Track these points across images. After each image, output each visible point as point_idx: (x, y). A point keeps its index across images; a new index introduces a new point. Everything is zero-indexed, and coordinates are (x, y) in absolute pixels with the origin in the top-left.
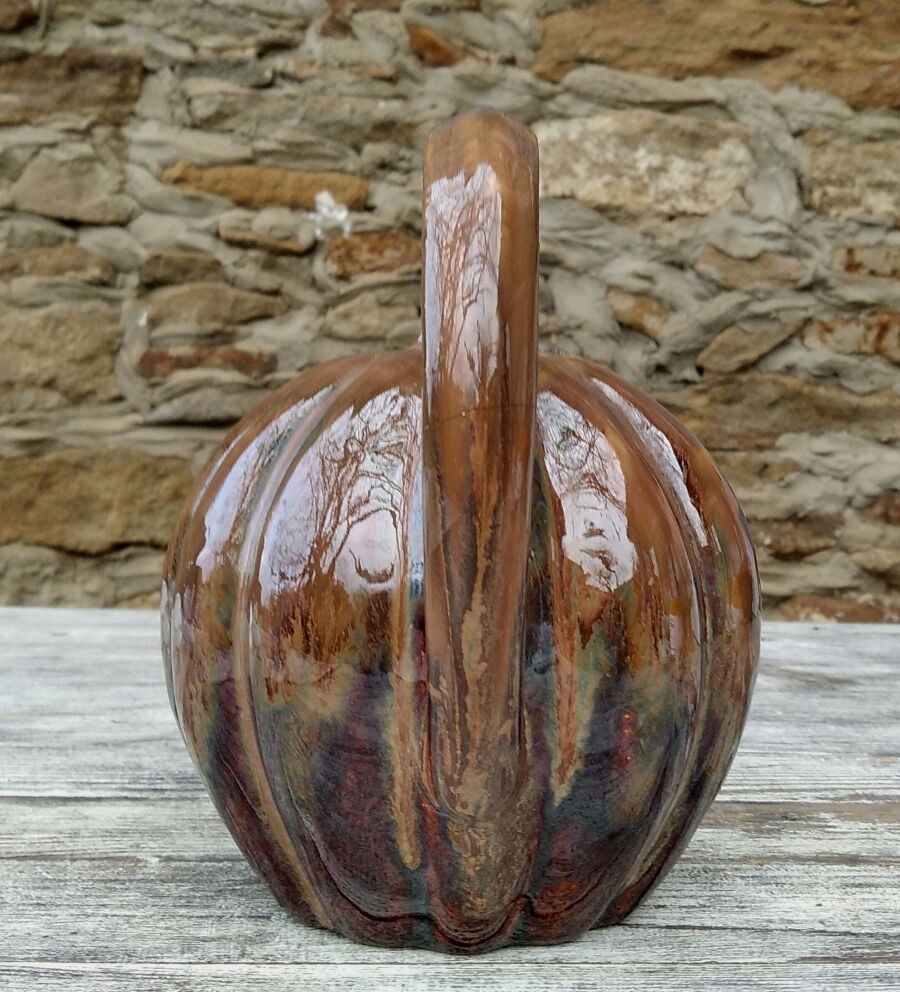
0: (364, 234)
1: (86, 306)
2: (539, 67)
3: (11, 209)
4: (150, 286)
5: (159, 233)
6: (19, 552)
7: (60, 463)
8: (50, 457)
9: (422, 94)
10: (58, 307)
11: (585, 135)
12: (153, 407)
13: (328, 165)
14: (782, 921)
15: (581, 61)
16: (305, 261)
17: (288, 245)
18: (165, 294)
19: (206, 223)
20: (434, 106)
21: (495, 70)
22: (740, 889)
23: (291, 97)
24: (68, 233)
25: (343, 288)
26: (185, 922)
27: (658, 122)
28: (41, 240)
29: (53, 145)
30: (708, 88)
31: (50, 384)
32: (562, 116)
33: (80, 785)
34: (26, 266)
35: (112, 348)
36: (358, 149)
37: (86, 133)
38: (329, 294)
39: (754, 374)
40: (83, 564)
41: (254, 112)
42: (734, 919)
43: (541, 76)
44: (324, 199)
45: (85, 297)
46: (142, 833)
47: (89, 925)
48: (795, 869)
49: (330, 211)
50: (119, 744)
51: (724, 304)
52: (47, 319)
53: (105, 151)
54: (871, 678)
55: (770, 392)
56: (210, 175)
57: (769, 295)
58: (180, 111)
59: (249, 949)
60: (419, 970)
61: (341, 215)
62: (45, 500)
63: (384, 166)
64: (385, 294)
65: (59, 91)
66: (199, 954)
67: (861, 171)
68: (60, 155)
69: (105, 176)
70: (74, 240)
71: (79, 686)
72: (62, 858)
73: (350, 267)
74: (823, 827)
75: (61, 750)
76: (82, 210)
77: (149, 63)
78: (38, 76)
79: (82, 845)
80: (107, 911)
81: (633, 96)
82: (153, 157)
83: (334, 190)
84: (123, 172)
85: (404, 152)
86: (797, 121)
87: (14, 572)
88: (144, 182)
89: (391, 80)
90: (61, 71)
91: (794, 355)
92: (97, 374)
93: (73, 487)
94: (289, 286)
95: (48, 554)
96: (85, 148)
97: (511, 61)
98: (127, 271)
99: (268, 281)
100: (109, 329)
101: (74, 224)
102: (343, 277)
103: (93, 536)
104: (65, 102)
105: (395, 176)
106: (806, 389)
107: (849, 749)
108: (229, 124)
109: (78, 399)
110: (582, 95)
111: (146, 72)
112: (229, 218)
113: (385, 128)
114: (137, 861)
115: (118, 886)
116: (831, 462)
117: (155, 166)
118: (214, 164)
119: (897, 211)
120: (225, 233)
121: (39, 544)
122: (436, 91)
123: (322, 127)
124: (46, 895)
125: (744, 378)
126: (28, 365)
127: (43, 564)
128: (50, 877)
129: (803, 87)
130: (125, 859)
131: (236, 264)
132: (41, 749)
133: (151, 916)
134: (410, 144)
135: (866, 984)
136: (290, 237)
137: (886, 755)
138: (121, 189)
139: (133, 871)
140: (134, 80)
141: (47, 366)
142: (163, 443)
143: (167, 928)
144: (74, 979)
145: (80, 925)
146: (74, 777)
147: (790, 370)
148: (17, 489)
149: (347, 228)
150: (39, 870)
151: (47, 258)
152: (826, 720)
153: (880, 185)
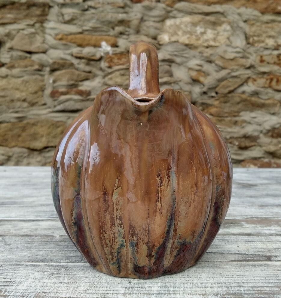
0: (116, 54)
1: (35, 77)
2: (167, 3)
4: (53, 71)
5: (55, 55)
6: (17, 150)
7: (28, 123)
8: (25, 122)
9: (132, 12)
10: (26, 78)
11: (181, 23)
12: (55, 106)
13: (105, 33)
14: (228, 251)
15: (180, 1)
16: (98, 63)
17: (93, 58)
18: (57, 73)
19: (69, 52)
20: (136, 15)
21: (154, 4)
23: (93, 14)
24: (28, 55)
25: (110, 70)
26: (66, 252)
27: (203, 19)
28: (21, 58)
29: (23, 29)
30: (218, 8)
31: (24, 100)
32: (174, 17)
33: (37, 216)
34: (16, 65)
35: (42, 89)
36: (113, 28)
37: (33, 26)
38: (106, 73)
39: (233, 94)
40: (36, 153)
41: (82, 18)
42: (214, 250)
43: (168, 5)
44: (104, 44)
45: (34, 74)
46: (55, 229)
47: (41, 253)
48: (233, 237)
49: (106, 47)
50: (48, 205)
51: (223, 73)
52: (23, 81)
53: (39, 31)
54: (262, 184)
55: (238, 99)
56: (70, 37)
57: (237, 70)
58: (61, 18)
61: (109, 49)
62: (24, 134)
63: (121, 33)
64: (122, 72)
65: (24, 13)
66: (70, 260)
67: (264, 32)
68: (25, 32)
69: (39, 38)
70: (30, 58)
71: (36, 189)
72: (33, 236)
73: (112, 64)
74: (242, 226)
75: (32, 207)
76: (32, 48)
77: (51, 4)
78: (18, 9)
79: (39, 232)
80: (46, 249)
81: (196, 11)
82: (53, 32)
83: (107, 41)
84: (44, 37)
85: (127, 29)
86: (245, 17)
87: (16, 156)
88: (50, 40)
89: (123, 8)
90: (25, 7)
91: (245, 88)
92: (38, 97)
93: (32, 131)
94: (94, 70)
95: (25, 150)
96: (33, 30)
97: (158, 1)
98: (46, 66)
99: (88, 69)
100: (41, 84)
101: (30, 53)
102: (110, 67)
103: (38, 144)
104: (27, 16)
105: (124, 37)
106: (248, 98)
107: (253, 204)
108: (75, 22)
109: (33, 104)
110: (180, 11)
111: (50, 7)
112: (75, 50)
113: (122, 22)
114: (53, 236)
115: (48, 243)
116: (256, 120)
117: (53, 35)
118: (71, 34)
119: (275, 45)
120: (74, 55)
121: (22, 147)
122: (136, 11)
123: (103, 22)
124: (29, 245)
125: (230, 95)
126: (18, 95)
127: (24, 153)
128: (30, 241)
129: (246, 7)
130: (50, 236)
131: (78, 64)
132: (26, 207)
133: (57, 251)
134: (129, 27)
135: (248, 267)
136: (94, 55)
137: (262, 206)
138: (44, 42)
139: (52, 239)
140: (47, 9)
141: (23, 95)
142: (58, 117)
143: (62, 254)
144: (37, 267)
145: (38, 253)
146: (36, 214)
147: (243, 92)
148: (16, 131)
149: (111, 53)
150: (27, 239)
151: (23, 63)
152: (247, 196)
153: (270, 37)
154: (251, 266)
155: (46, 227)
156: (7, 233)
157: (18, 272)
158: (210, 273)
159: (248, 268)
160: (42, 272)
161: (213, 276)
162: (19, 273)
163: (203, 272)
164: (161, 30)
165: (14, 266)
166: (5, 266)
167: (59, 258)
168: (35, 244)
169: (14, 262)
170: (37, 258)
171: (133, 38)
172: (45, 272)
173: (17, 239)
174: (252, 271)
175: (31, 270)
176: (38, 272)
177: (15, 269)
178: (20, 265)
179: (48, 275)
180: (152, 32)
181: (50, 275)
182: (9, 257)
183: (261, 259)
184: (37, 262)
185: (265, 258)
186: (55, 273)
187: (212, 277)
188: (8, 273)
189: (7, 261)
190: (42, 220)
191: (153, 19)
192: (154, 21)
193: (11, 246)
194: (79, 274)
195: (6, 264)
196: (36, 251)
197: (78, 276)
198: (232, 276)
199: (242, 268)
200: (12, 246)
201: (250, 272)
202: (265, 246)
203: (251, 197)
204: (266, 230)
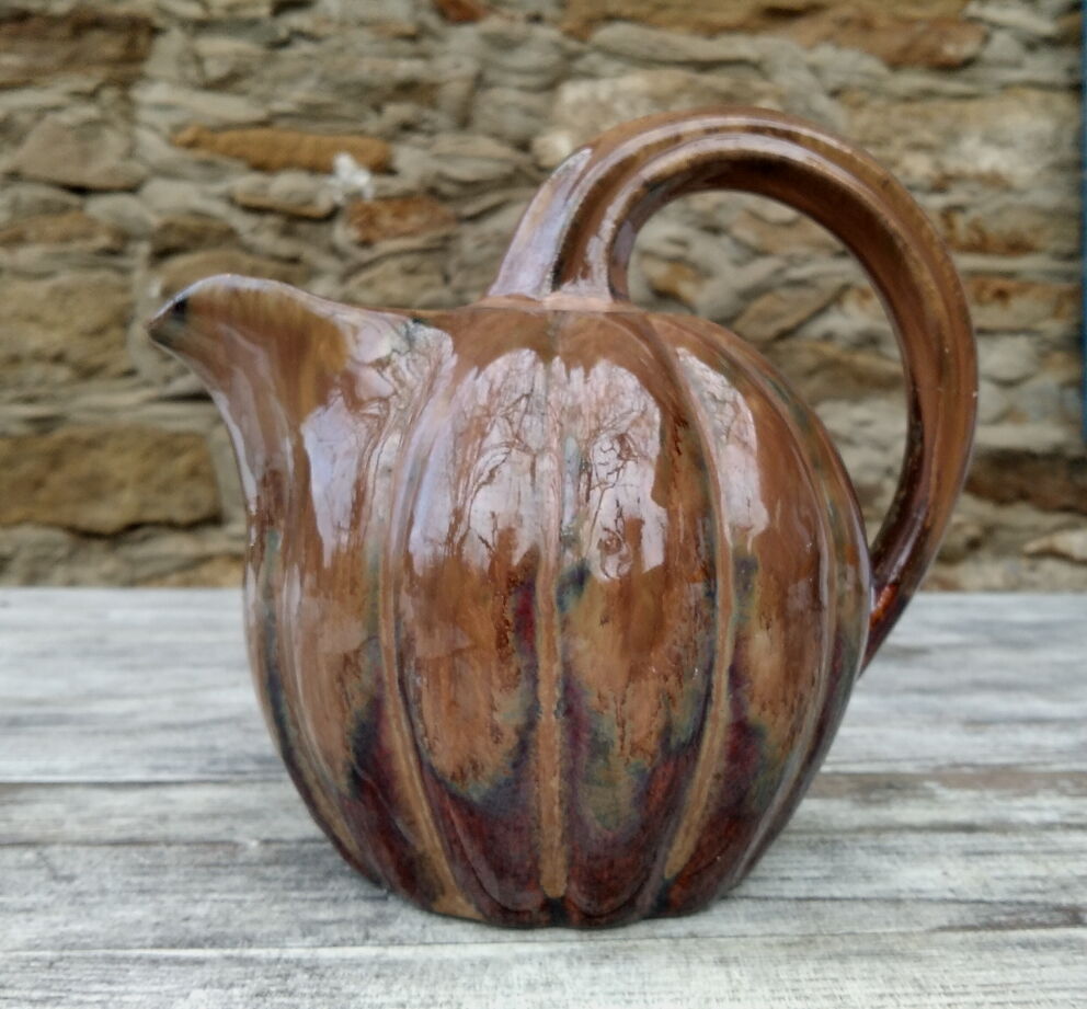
0: (386, 199)
1: (96, 276)
2: (568, 25)
3: (14, 176)
4: (162, 254)
5: (171, 198)
6: (29, 534)
7: (71, 441)
8: (60, 434)
9: (445, 53)
10: (65, 278)
11: (615, 96)
12: (168, 380)
13: (348, 127)
14: (912, 890)
15: (610, 18)
16: (324, 228)
17: (308, 211)
18: (178, 263)
19: (220, 188)
20: (458, 66)
21: (520, 28)
22: (862, 859)
23: (308, 57)
24: (74, 200)
25: (365, 255)
26: (300, 906)
27: (691, 82)
28: (47, 209)
29: (57, 109)
30: (741, 46)
31: (59, 359)
32: (591, 75)
33: (157, 769)
34: (32, 234)
35: (123, 320)
36: (378, 109)
37: (92, 96)
38: (351, 263)
39: (792, 342)
41: (269, 73)
42: (862, 889)
43: (570, 34)
44: (344, 163)
45: (93, 267)
46: (234, 816)
47: (200, 910)
48: (914, 840)
49: (351, 175)
50: (187, 727)
51: (760, 270)
52: (55, 291)
53: (113, 114)
55: (808, 360)
56: (224, 138)
57: (807, 260)
58: (192, 72)
59: (373, 931)
60: (554, 948)
61: (362, 180)
62: (56, 479)
63: (407, 127)
64: (409, 261)
65: (63, 51)
66: (322, 937)
67: (901, 132)
68: (66, 118)
69: (113, 141)
70: (81, 208)
71: (133, 668)
72: (155, 843)
73: (372, 233)
74: (930, 796)
75: (129, 733)
76: (90, 175)
77: (159, 22)
78: (40, 36)
79: (174, 829)
80: (215, 896)
81: (665, 54)
82: (163, 120)
83: (355, 153)
84: (130, 135)
85: (427, 113)
86: (833, 80)
87: (25, 555)
88: (155, 147)
89: (412, 38)
90: (63, 31)
91: (835, 322)
92: (108, 347)
93: (82, 466)
94: (310, 253)
95: (59, 536)
96: (90, 111)
97: (536, 19)
98: (139, 238)
99: (286, 247)
100: (119, 299)
101: (81, 191)
102: (366, 243)
103: (107, 515)
104: (70, 63)
105: (418, 138)
106: (845, 358)
107: (939, 719)
108: (245, 84)
109: (87, 373)
110: (611, 53)
111: (155, 32)
112: (244, 183)
113: (408, 89)
114: (236, 845)
115: (221, 870)
116: (871, 431)
117: (166, 130)
118: (228, 126)
119: (935, 174)
120: (241, 198)
121: (51, 525)
122: (459, 51)
123: (341, 88)
124: (148, 881)
125: (782, 346)
126: (35, 339)
127: (56, 545)
128: (148, 862)
129: (839, 46)
130: (223, 843)
131: (254, 231)
132: (107, 733)
133: (263, 900)
134: (433, 104)
135: (1009, 951)
136: (309, 202)
137: (976, 723)
138: (130, 153)
139: (233, 855)
140: (142, 40)
141: (55, 339)
142: (179, 418)
143: (283, 912)
144: (197, 966)
145: (190, 910)
146: (149, 760)
147: (828, 337)
148: (27, 468)
149: (369, 193)
150: (135, 855)
151: (55, 226)
152: (909, 690)
153: (918, 147)
154: (1019, 950)
155: (199, 810)
156: (52, 831)
157: (122, 988)
158: (874, 978)
159: (1010, 957)
160: (221, 986)
161: (891, 991)
162: (128, 993)
163: (849, 976)
164: (545, 118)
165: (105, 966)
166: (67, 965)
167: (275, 928)
168: (171, 876)
169: (99, 948)
170: (187, 931)
171: (446, 142)
172: (231, 985)
173: (97, 854)
174: (1029, 966)
175: (173, 980)
176: (204, 986)
177: (107, 978)
178: (126, 959)
179: (245, 999)
180: (515, 123)
181: (256, 1000)
182: (77, 927)
183: (1044, 918)
184: (192, 945)
185: (1059, 917)
186: (273, 989)
187: (891, 995)
188: (84, 993)
189: (72, 947)
190: (180, 783)
191: (517, 80)
192: (523, 88)
193: (77, 883)
194: (369, 991)
195: (69, 957)
196: (178, 901)
197: (368, 1000)
198: (961, 989)
199: (987, 955)
200: (83, 884)
201: (1024, 971)
202: (1041, 871)
203: (922, 691)
204: (1023, 810)
